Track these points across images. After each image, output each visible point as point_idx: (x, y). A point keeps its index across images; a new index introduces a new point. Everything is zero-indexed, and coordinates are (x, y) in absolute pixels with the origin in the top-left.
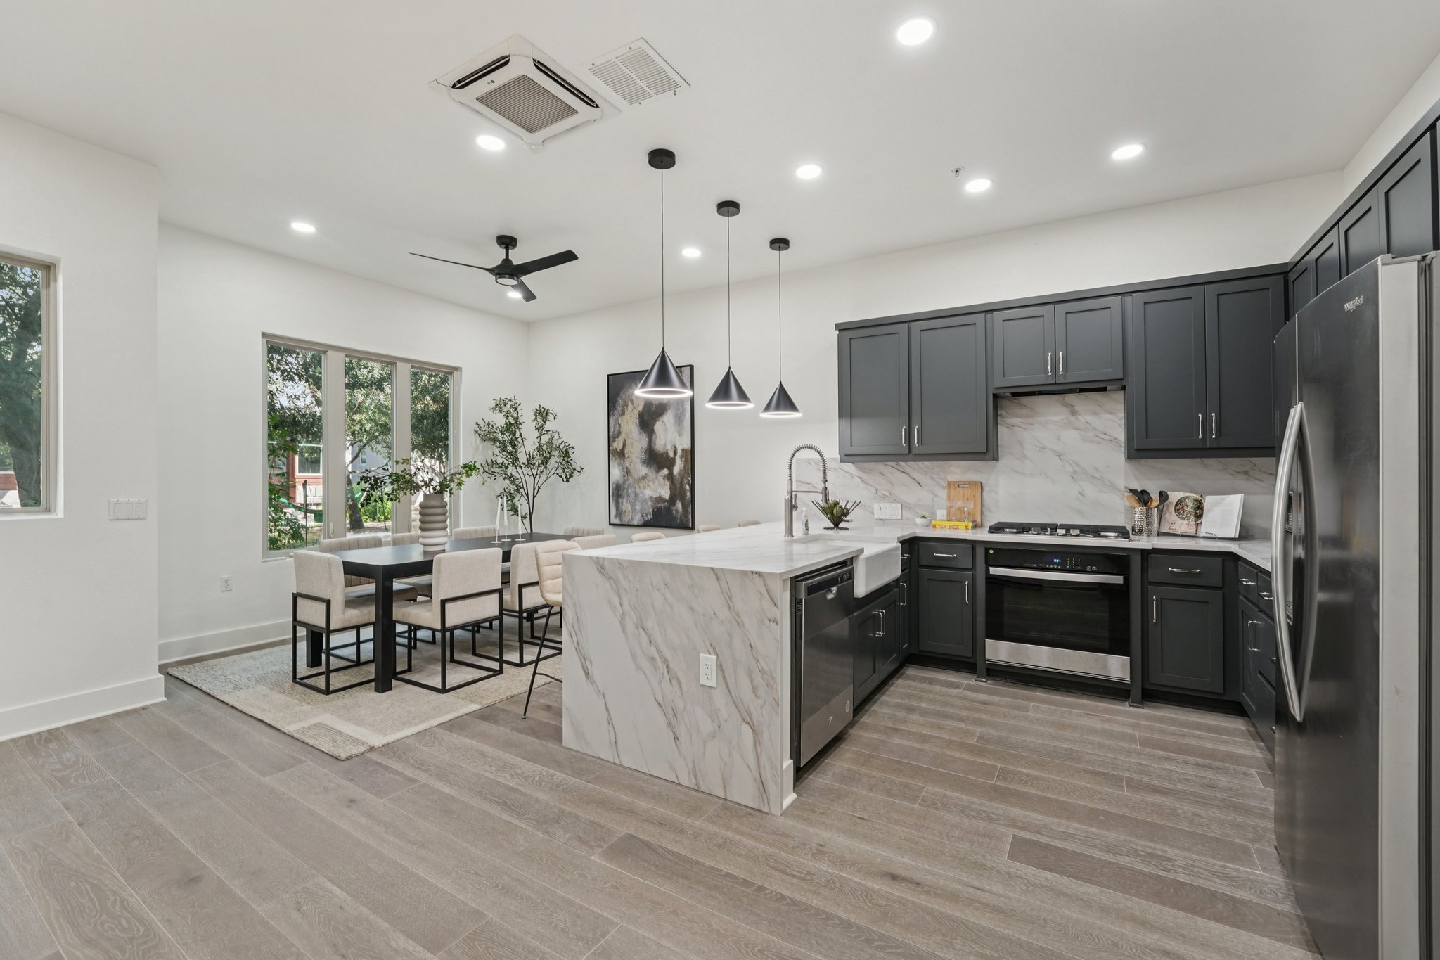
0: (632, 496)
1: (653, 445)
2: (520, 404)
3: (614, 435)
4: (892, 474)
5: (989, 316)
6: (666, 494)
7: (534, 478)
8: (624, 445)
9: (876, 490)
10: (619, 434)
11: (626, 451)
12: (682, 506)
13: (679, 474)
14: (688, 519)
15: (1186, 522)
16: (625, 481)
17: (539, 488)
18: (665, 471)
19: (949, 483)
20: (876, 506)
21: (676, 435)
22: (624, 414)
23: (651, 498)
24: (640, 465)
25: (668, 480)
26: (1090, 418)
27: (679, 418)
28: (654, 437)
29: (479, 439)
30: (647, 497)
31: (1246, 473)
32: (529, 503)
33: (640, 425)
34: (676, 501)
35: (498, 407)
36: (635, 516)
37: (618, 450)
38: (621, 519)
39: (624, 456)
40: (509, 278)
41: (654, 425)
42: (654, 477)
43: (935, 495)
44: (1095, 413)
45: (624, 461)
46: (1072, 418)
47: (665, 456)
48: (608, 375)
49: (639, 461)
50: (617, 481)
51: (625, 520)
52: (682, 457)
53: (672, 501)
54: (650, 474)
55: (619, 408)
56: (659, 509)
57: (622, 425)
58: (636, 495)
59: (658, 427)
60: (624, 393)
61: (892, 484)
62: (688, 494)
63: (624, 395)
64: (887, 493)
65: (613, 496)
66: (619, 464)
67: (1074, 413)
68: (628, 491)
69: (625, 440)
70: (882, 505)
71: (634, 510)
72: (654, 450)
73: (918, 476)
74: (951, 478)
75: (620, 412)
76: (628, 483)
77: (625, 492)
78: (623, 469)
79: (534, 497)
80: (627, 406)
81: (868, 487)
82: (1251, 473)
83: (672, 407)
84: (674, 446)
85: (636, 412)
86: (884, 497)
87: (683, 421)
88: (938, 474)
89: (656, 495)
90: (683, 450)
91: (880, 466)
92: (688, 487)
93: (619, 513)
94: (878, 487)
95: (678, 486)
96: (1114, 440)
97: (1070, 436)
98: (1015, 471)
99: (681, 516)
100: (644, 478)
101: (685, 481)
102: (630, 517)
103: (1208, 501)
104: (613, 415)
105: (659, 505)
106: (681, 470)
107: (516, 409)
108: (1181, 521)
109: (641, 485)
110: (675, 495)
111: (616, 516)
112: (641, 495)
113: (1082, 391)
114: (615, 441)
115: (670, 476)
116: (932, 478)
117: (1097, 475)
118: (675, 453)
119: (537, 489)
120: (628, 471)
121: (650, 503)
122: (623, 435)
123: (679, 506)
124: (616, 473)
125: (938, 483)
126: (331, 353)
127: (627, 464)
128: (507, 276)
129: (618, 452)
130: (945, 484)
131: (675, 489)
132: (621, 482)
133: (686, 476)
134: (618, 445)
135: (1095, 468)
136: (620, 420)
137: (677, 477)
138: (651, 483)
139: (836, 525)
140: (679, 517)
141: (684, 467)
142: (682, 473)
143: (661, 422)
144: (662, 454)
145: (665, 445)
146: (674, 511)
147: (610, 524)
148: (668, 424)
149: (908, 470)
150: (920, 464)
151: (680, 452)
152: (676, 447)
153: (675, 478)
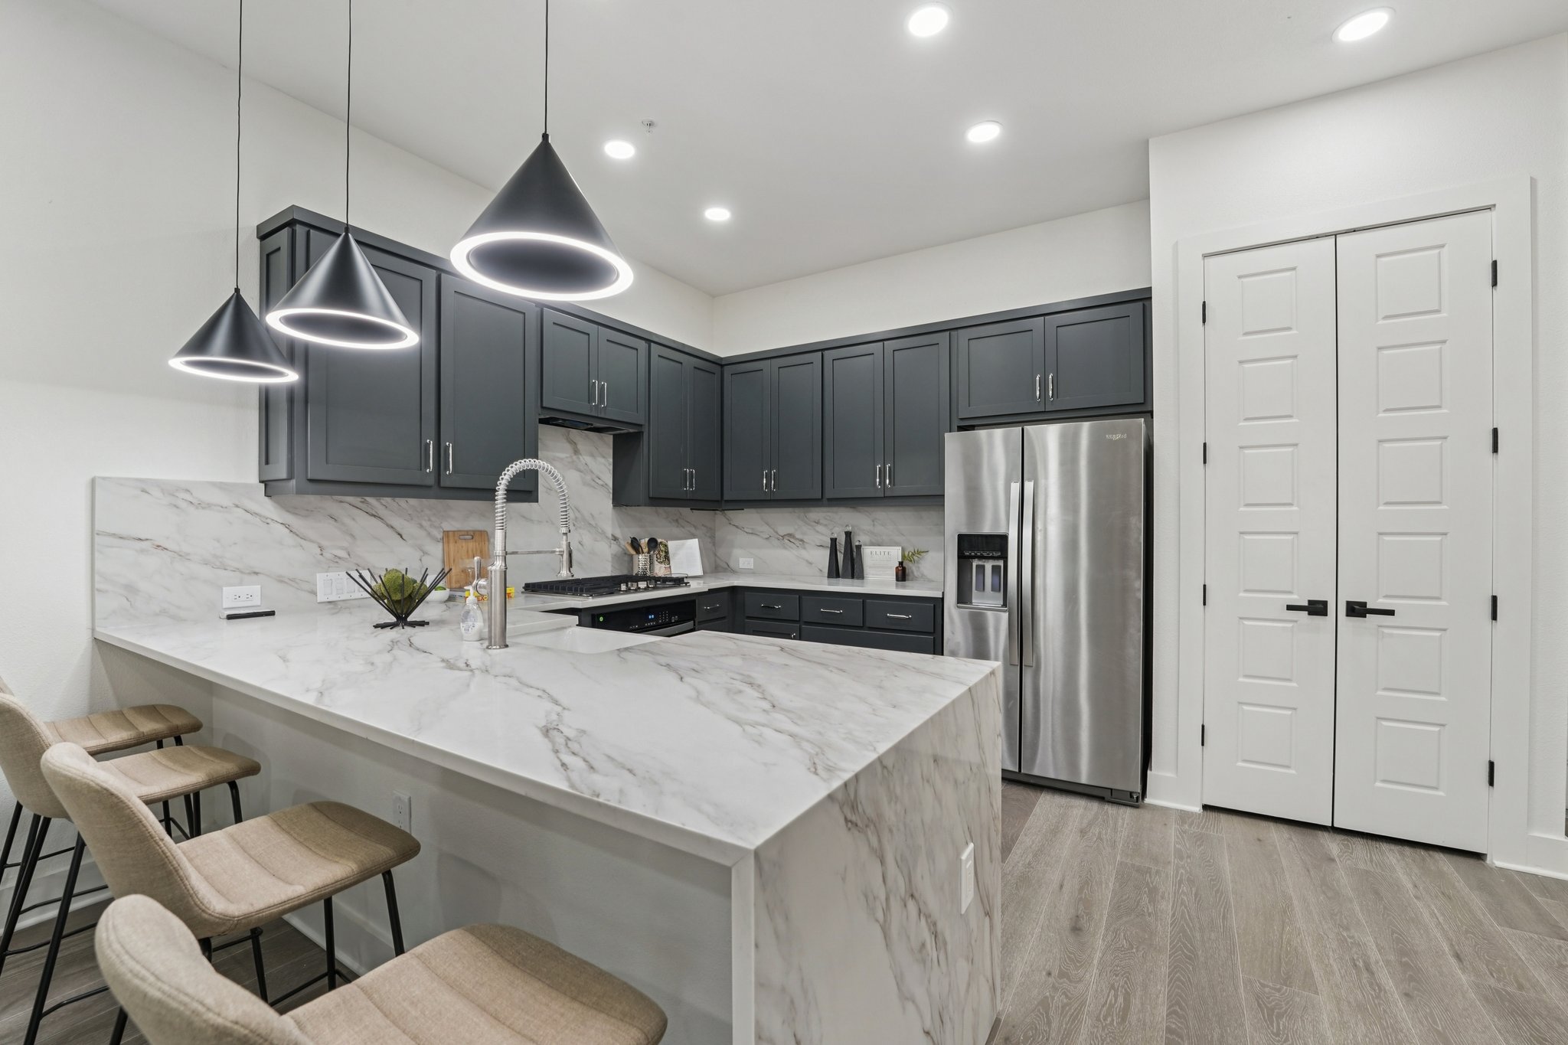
4: (354, 519)
9: (321, 548)
19: (446, 533)
20: (320, 578)
26: (588, 459)
31: (677, 521)
43: (425, 553)
44: (592, 455)
46: (574, 457)
61: (353, 536)
64: (342, 554)
67: (576, 452)
70: (332, 575)
73: (397, 522)
74: (448, 526)
81: (303, 542)
86: (333, 563)
88: (430, 520)
91: (330, 504)
94: (324, 543)
96: (605, 485)
97: (573, 476)
98: (524, 517)
108: (660, 565)
116: (421, 526)
117: (593, 523)
125: (429, 534)
130: (440, 536)
135: (591, 514)
139: (401, 619)
149: (382, 511)
150: (402, 501)
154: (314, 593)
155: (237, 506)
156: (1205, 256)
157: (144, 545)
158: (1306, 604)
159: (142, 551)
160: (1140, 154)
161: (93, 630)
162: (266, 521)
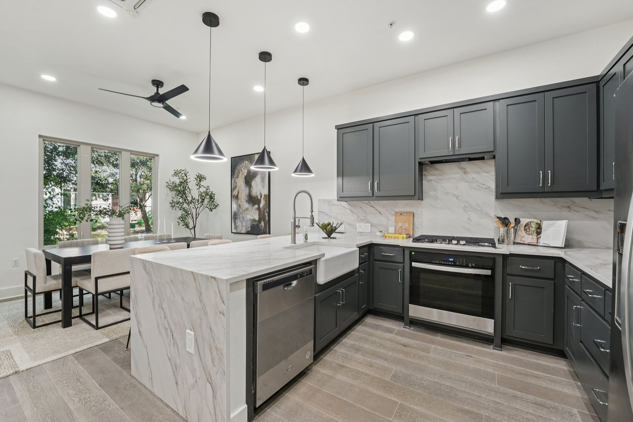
0: (241, 218)
1: (251, 193)
2: (188, 172)
3: (234, 188)
4: (366, 208)
5: (417, 117)
6: (257, 218)
7: (196, 209)
8: (238, 193)
10: (236, 187)
11: (239, 196)
12: (265, 224)
13: (263, 207)
14: (267, 230)
15: (531, 236)
16: (238, 211)
17: (199, 214)
18: (256, 206)
19: (396, 213)
20: (358, 225)
21: (262, 187)
22: (238, 177)
23: (250, 220)
24: (245, 203)
25: (258, 210)
26: (474, 175)
27: (263, 179)
28: (251, 189)
29: (169, 190)
30: (248, 219)
32: (193, 222)
33: (245, 182)
34: (261, 221)
35: (176, 174)
36: (243, 228)
37: (236, 195)
38: (236, 230)
39: (238, 198)
40: (157, 102)
41: (251, 183)
42: (251, 209)
43: (389, 219)
44: (478, 173)
45: (238, 201)
46: (464, 176)
47: (256, 198)
48: (231, 158)
49: (245, 201)
50: (235, 211)
51: (239, 231)
52: (264, 199)
53: (259, 221)
54: (250, 207)
55: (236, 174)
56: (254, 225)
57: (237, 182)
58: (243, 218)
59: (253, 183)
60: (238, 167)
61: (366, 213)
62: (267, 218)
63: (238, 168)
64: (363, 218)
65: (233, 218)
66: (236, 202)
67: (465, 173)
68: (240, 216)
69: (238, 190)
70: (361, 224)
71: (242, 225)
72: (251, 195)
73: (380, 209)
74: (397, 210)
75: (236, 176)
76: (240, 212)
77: (239, 216)
78: (238, 205)
79: (196, 219)
80: (240, 173)
81: (354, 215)
82: (572, 207)
83: (260, 173)
84: (261, 193)
85: (244, 176)
86: (362, 220)
87: (265, 180)
88: (390, 208)
89: (252, 218)
90: (265, 195)
91: (360, 203)
92: (267, 214)
93: (236, 227)
94: (359, 215)
95: (262, 213)
96: (489, 188)
97: (463, 186)
98: (432, 206)
99: (263, 229)
100: (247, 209)
101: (266, 211)
102: (241, 229)
103: (545, 224)
104: (234, 178)
105: (253, 223)
106: (263, 205)
107: (186, 175)
108: (528, 236)
109: (246, 213)
110: (261, 218)
111: (234, 228)
112: (245, 218)
113: (470, 159)
114: (234, 191)
115: (259, 209)
116: (387, 210)
117: (478, 208)
118: (261, 197)
119: (197, 215)
120: (239, 206)
121: (249, 222)
122: (238, 188)
123: (263, 224)
124: (235, 207)
125: (390, 213)
126: (82, 146)
127: (239, 203)
128: (156, 101)
129: (235, 196)
130: (394, 213)
131: (261, 215)
132: (237, 211)
133: (266, 208)
134: (235, 193)
135: (477, 204)
136: (237, 180)
138: (250, 212)
139: (329, 236)
141: (265, 204)
143: (254, 181)
144: (255, 197)
145: (256, 193)
146: (260, 227)
147: (232, 232)
148: (258, 182)
149: (374, 205)
150: (381, 202)
151: (263, 196)
152: (262, 193)
153: (261, 209)
154: (356, 229)
157: (325, 214)
159: (324, 215)
162: (346, 208)
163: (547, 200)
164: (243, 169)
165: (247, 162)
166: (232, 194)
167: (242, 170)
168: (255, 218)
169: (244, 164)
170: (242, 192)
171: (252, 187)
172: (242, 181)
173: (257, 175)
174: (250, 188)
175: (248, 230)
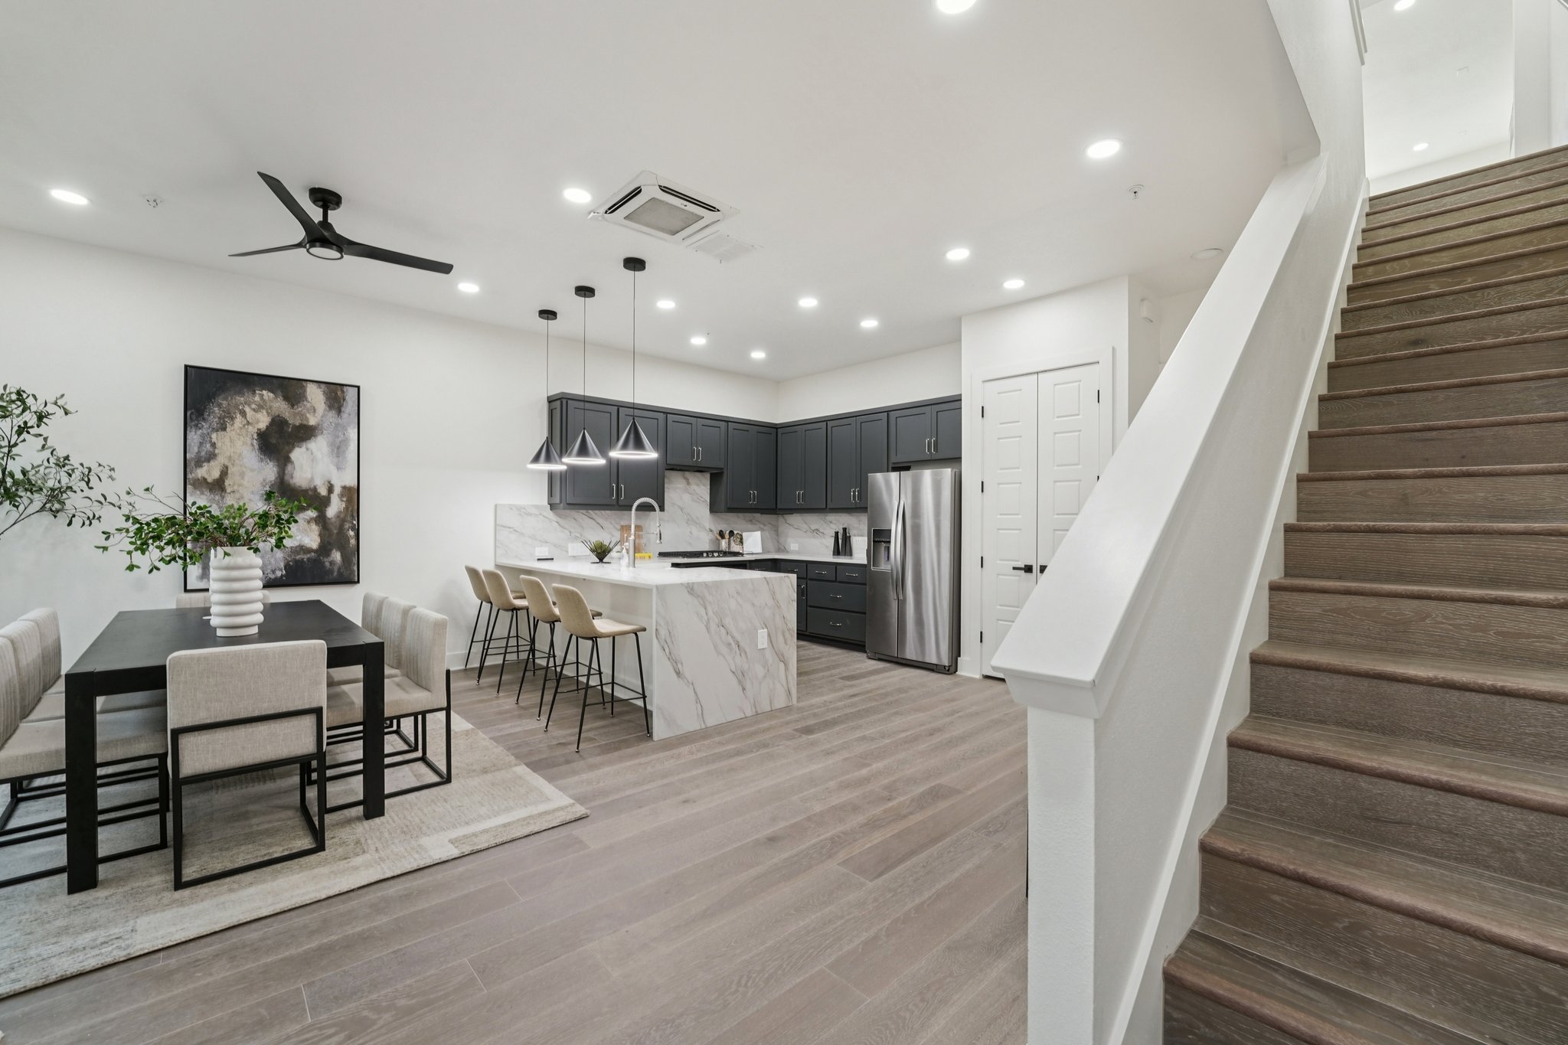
1: (287, 478)
3: (199, 457)
4: (583, 520)
6: (314, 544)
8: (224, 473)
9: (570, 532)
10: (211, 457)
11: (227, 483)
12: (342, 556)
13: (338, 516)
14: (353, 571)
18: (312, 513)
19: (622, 527)
20: (570, 545)
21: (333, 468)
22: (224, 429)
23: (283, 548)
25: (317, 524)
26: (695, 487)
27: (338, 448)
28: (289, 468)
31: (751, 521)
33: (260, 448)
34: (331, 550)
37: (209, 480)
39: (220, 487)
41: (290, 451)
43: (612, 536)
44: (698, 485)
45: (223, 497)
46: (688, 487)
47: (310, 493)
48: (187, 368)
49: (257, 497)
52: (341, 496)
53: (324, 549)
55: (212, 419)
56: (298, 562)
57: (219, 445)
59: (298, 455)
60: (226, 399)
61: (583, 527)
62: (353, 542)
63: (224, 403)
64: (578, 535)
66: (210, 495)
67: (688, 483)
69: (225, 467)
70: (576, 543)
72: (289, 485)
73: (601, 521)
74: (623, 523)
75: (214, 426)
80: (232, 419)
81: (563, 530)
83: (325, 432)
84: (329, 482)
85: (253, 430)
86: (576, 538)
87: (344, 451)
88: (615, 520)
89: (290, 544)
90: (344, 488)
91: (574, 513)
92: (352, 533)
93: (208, 572)
94: (572, 530)
95: (335, 532)
96: (705, 501)
97: (686, 497)
99: (339, 569)
101: (347, 525)
103: (745, 535)
104: (197, 427)
105: (298, 557)
106: (340, 512)
108: (737, 546)
110: (328, 543)
111: (201, 577)
114: (201, 466)
115: (321, 520)
116: (611, 523)
117: (697, 522)
118: (331, 489)
121: (281, 557)
122: (221, 460)
123: (337, 556)
129: (208, 483)
130: (619, 527)
131: (330, 535)
133: (349, 519)
134: (210, 472)
135: (695, 517)
136: (214, 436)
137: (334, 520)
139: (601, 560)
140: (336, 569)
141: (346, 508)
142: (342, 516)
143: (303, 449)
144: (305, 490)
145: (312, 479)
146: (327, 564)
147: (185, 590)
148: (319, 455)
149: (594, 516)
150: (603, 512)
151: (337, 490)
152: (332, 482)
153: (328, 521)
154: (567, 552)
155: (540, 514)
156: (984, 382)
157: (511, 530)
158: (1023, 566)
159: (511, 532)
160: (958, 321)
161: (495, 561)
162: (550, 520)
163: (740, 515)
164: (247, 409)
165: (271, 395)
166: (189, 476)
167: (243, 414)
168: (303, 543)
169: (257, 398)
170: (242, 475)
171: (292, 463)
172: (244, 443)
173: (315, 436)
174: (285, 465)
175: (272, 576)
